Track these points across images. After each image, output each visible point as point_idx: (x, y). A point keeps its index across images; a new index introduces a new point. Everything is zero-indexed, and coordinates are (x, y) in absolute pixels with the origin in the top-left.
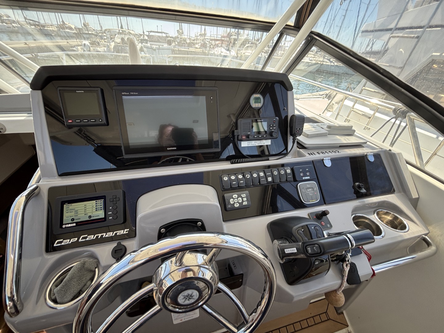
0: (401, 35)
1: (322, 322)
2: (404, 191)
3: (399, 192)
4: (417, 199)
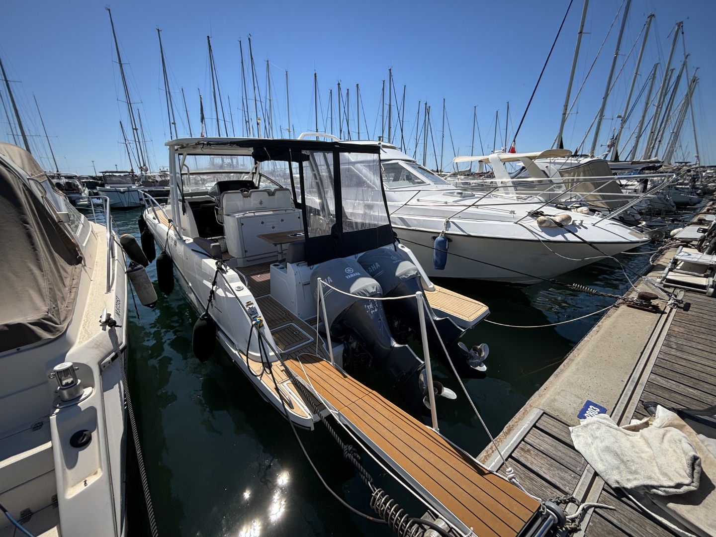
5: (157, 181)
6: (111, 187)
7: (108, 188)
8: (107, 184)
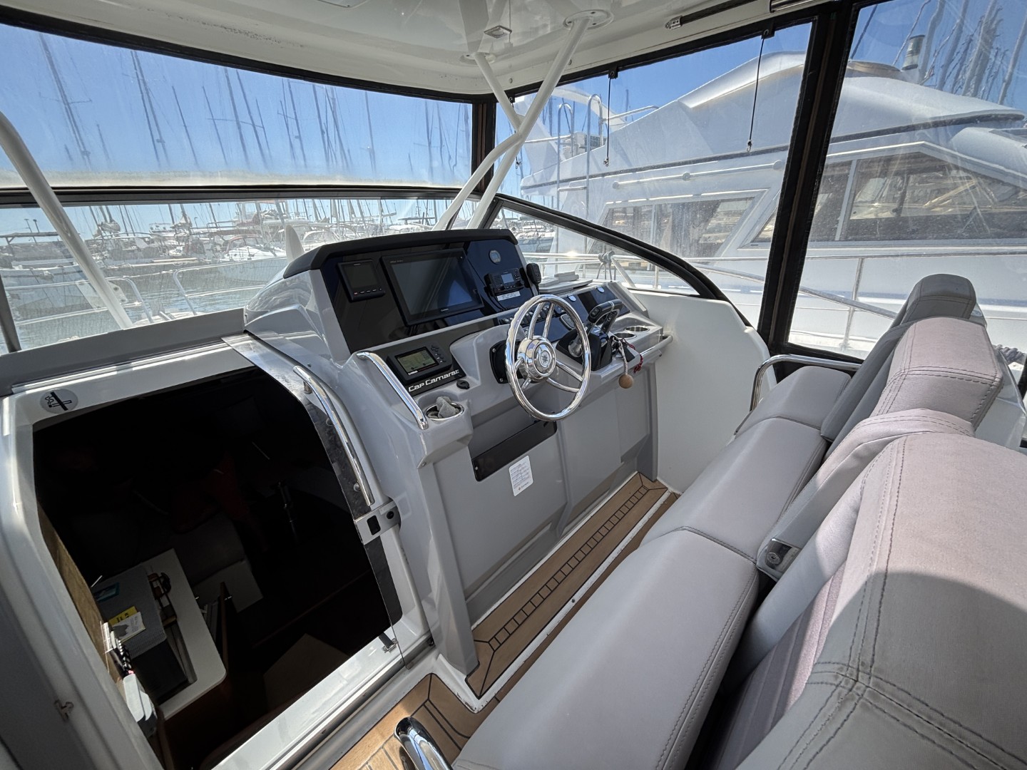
0: (568, 187)
1: (644, 495)
2: (636, 309)
3: (633, 311)
4: (646, 312)
5: (139, 249)
6: (25, 267)
7: (17, 269)
8: (16, 260)
